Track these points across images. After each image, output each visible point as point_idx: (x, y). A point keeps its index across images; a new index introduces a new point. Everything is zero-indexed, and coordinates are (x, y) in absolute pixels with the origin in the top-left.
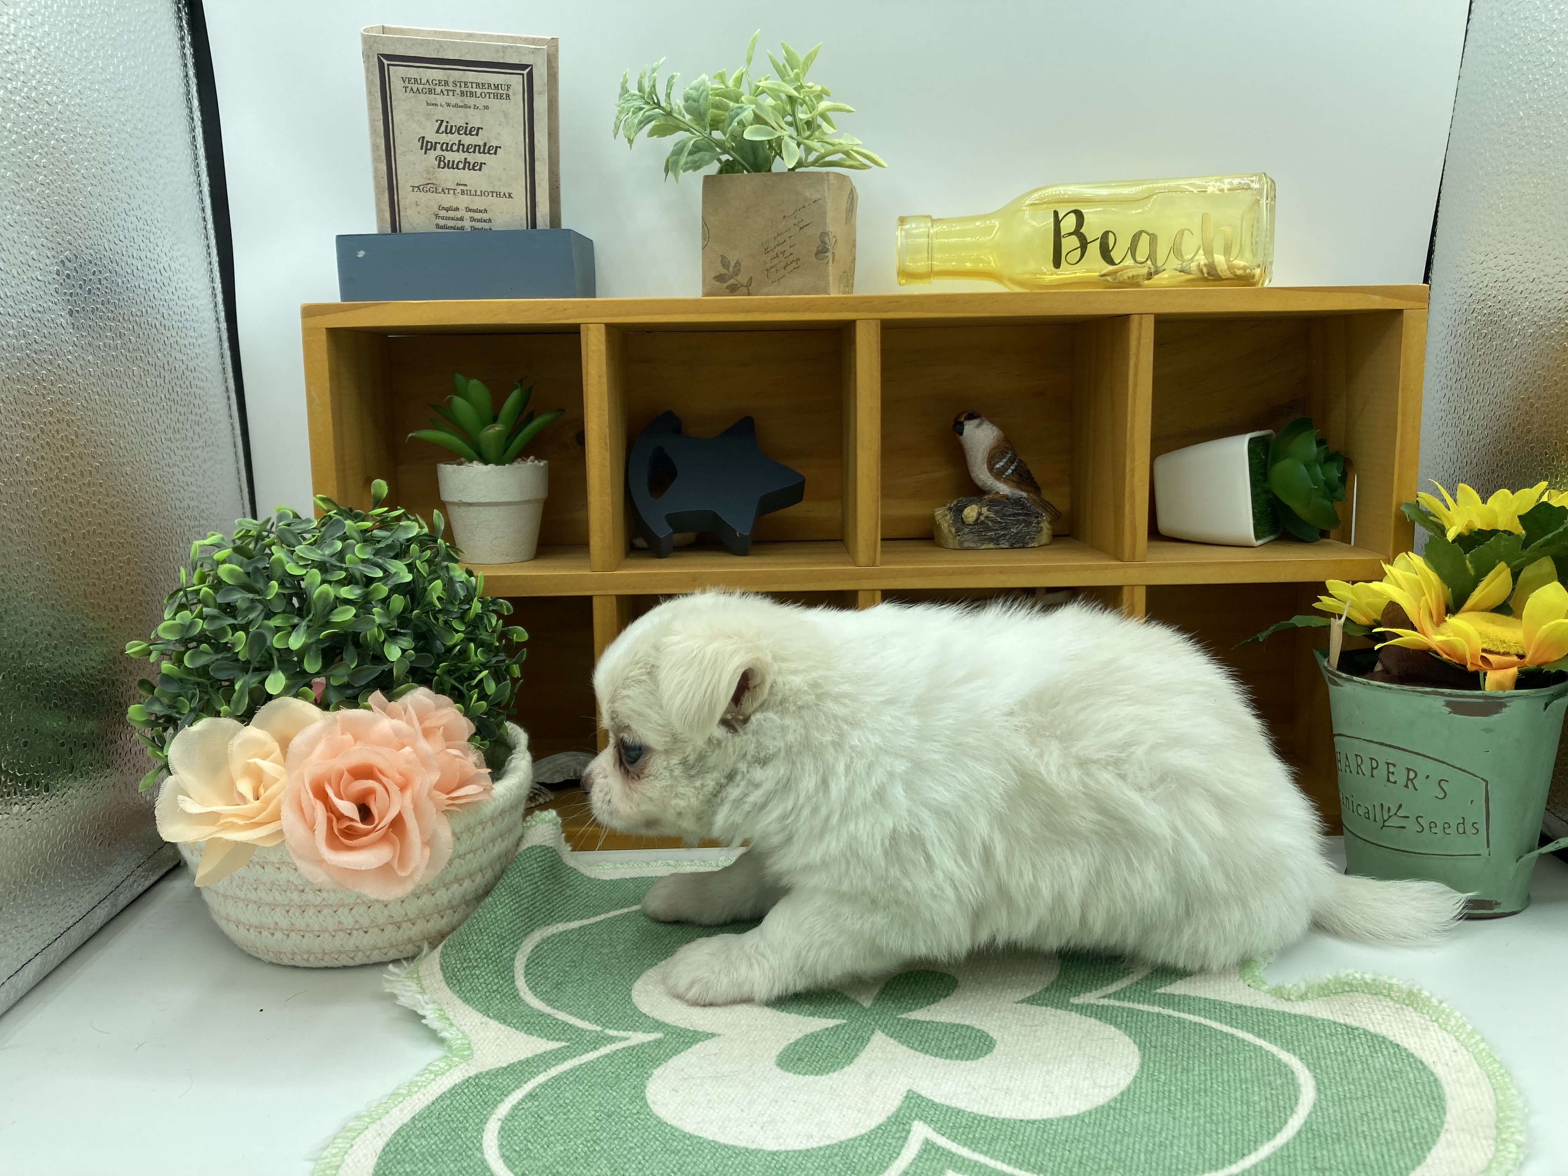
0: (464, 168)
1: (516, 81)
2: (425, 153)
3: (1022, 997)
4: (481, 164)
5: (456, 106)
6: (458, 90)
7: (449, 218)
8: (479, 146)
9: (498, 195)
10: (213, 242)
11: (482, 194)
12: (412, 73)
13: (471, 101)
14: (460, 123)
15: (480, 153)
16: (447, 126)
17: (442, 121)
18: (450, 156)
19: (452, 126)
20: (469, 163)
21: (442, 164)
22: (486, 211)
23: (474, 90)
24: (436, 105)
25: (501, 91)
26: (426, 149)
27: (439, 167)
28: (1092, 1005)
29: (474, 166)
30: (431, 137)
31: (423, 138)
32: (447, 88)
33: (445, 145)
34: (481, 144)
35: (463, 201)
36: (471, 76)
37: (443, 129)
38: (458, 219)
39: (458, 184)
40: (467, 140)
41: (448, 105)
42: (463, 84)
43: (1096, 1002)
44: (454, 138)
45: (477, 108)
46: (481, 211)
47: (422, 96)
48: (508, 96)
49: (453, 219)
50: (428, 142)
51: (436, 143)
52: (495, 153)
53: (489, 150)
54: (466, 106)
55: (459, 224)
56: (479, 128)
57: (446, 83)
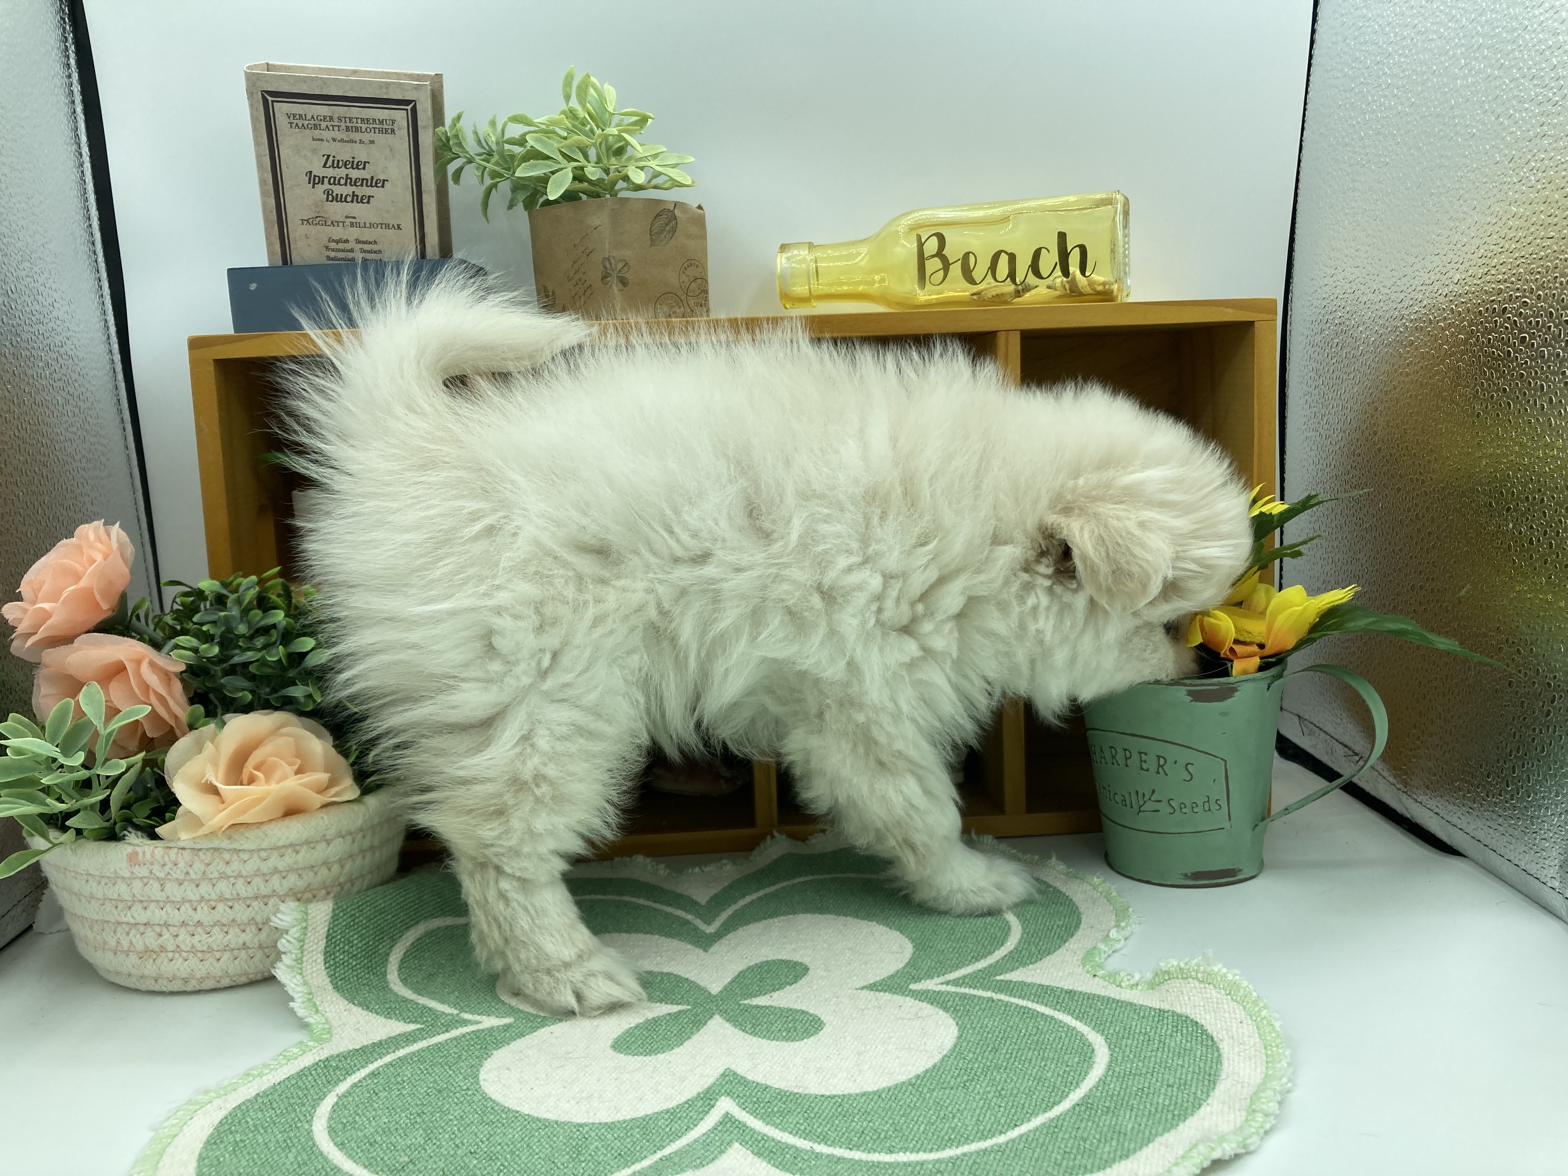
0: (352, 201)
1: (400, 116)
2: (313, 187)
3: (865, 984)
4: (369, 197)
5: (342, 141)
6: (343, 125)
7: (338, 250)
8: (367, 180)
9: (387, 226)
10: (104, 275)
11: (372, 226)
12: (297, 109)
13: (357, 136)
14: (347, 157)
15: (367, 186)
16: (333, 161)
17: (329, 156)
18: (338, 190)
19: (338, 161)
20: (357, 196)
21: (330, 198)
22: (375, 242)
23: (359, 125)
24: (322, 140)
25: (385, 126)
26: (314, 184)
27: (327, 200)
28: (929, 991)
29: (362, 199)
30: (319, 171)
31: (311, 172)
32: (332, 123)
33: (332, 180)
34: (368, 177)
35: (353, 234)
36: (356, 112)
37: (330, 163)
38: (348, 251)
39: (347, 217)
40: (355, 174)
41: (334, 140)
42: (348, 120)
43: (935, 988)
44: (342, 172)
45: (361, 142)
46: (370, 243)
47: (307, 132)
48: (393, 131)
49: (343, 251)
50: (315, 176)
51: (323, 177)
52: (383, 186)
53: (376, 183)
54: (352, 141)
55: (350, 255)
56: (365, 162)
57: (331, 119)
